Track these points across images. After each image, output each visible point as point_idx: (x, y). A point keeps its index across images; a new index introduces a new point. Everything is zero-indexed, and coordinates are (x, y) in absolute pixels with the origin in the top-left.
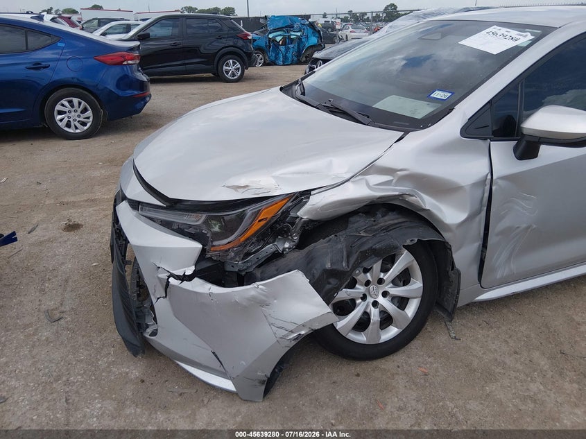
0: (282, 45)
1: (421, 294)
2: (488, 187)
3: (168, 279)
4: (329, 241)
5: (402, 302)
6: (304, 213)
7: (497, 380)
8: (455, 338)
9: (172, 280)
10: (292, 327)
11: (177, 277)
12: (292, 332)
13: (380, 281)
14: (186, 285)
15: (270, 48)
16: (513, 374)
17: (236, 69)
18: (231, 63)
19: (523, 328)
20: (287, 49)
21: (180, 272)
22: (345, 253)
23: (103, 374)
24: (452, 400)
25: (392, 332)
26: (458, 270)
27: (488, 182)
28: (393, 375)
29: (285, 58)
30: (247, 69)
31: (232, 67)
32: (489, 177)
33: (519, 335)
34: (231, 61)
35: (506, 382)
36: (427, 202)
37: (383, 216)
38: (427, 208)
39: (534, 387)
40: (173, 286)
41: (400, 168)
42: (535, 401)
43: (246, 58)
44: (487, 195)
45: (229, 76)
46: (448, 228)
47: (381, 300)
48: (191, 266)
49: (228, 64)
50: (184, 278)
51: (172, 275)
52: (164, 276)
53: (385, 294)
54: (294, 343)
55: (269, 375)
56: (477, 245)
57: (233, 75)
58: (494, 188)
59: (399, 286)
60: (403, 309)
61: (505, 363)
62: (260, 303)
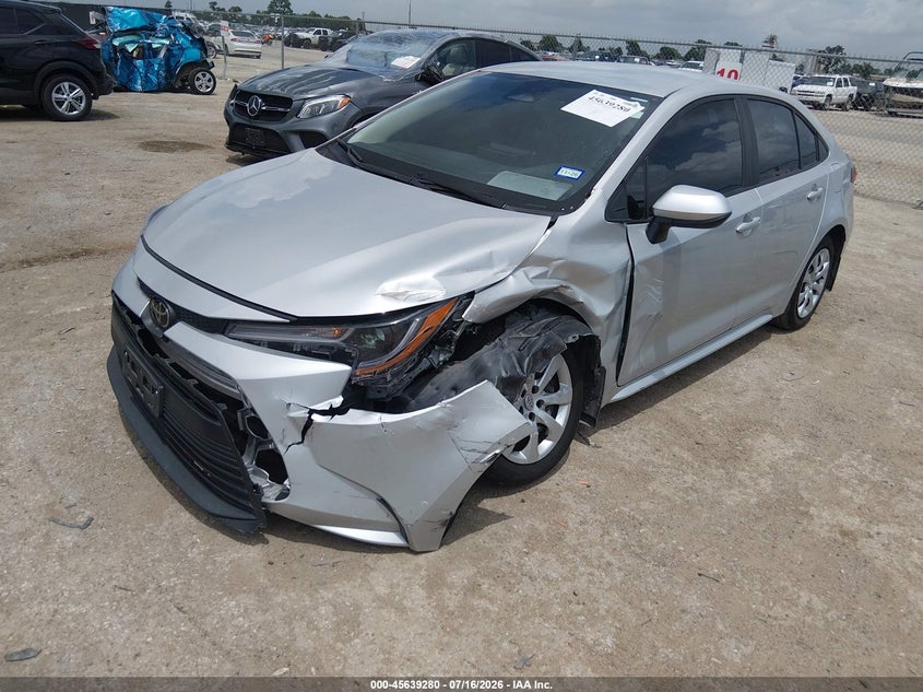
0: (138, 58)
1: (571, 399)
2: (629, 274)
3: (310, 417)
4: (496, 345)
5: (554, 410)
6: (468, 315)
7: (654, 479)
8: (595, 446)
9: (316, 417)
10: (485, 447)
11: (323, 413)
12: (486, 453)
13: (535, 390)
14: (338, 419)
15: (116, 61)
16: (665, 471)
17: (77, 99)
18: (67, 87)
19: (652, 426)
20: (149, 66)
21: (325, 406)
22: (514, 359)
23: (208, 567)
24: (624, 504)
25: (546, 445)
26: (604, 368)
27: (629, 268)
28: (557, 493)
29: (147, 80)
30: (96, 98)
31: (68, 94)
32: (630, 263)
33: (652, 432)
34: (66, 84)
35: (663, 479)
36: (580, 294)
37: (537, 313)
38: (581, 300)
39: (689, 478)
40: (320, 424)
41: (556, 256)
42: (696, 491)
43: (93, 81)
44: (628, 282)
45: (62, 109)
46: (597, 320)
47: (536, 410)
48: (336, 396)
49: (60, 89)
50: (332, 412)
51: (312, 412)
52: (303, 414)
53: (539, 404)
54: (487, 465)
55: (454, 512)
56: (618, 337)
57: (72, 108)
58: (635, 274)
59: (551, 392)
60: (554, 416)
61: (653, 462)
62: (448, 425)
